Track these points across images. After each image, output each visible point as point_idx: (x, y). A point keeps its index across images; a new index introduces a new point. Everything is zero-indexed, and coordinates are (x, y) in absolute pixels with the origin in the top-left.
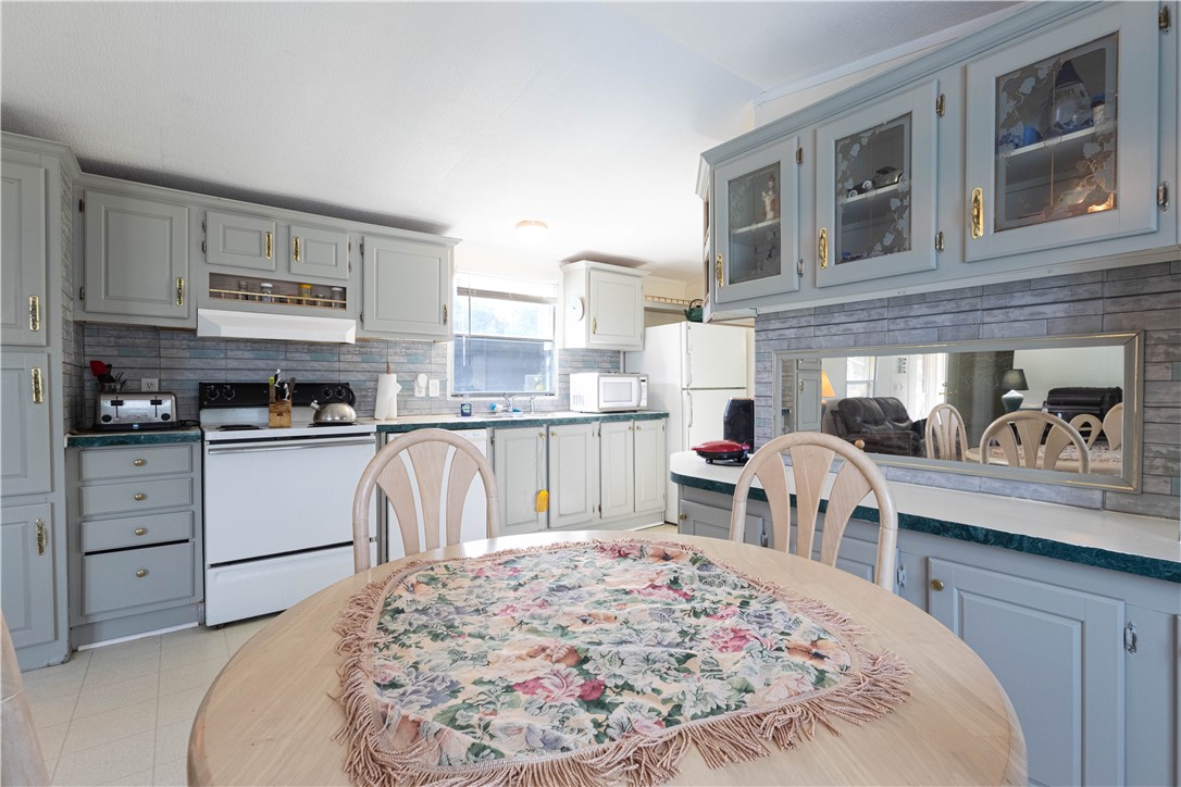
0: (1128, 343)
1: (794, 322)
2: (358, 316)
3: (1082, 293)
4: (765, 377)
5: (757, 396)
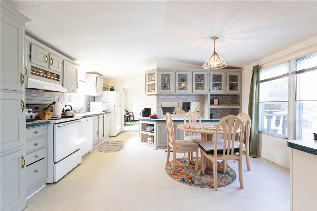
0: (200, 102)
1: (164, 96)
2: (62, 84)
3: (196, 96)
4: (159, 104)
5: (157, 108)
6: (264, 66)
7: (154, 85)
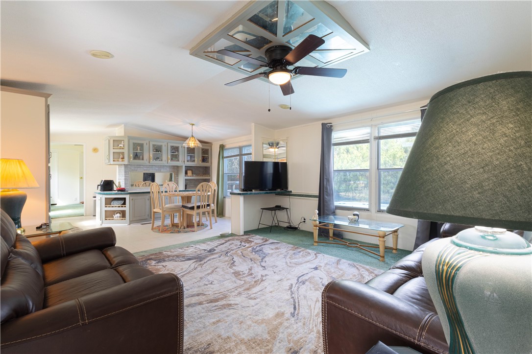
5: (125, 179)
7: (123, 153)
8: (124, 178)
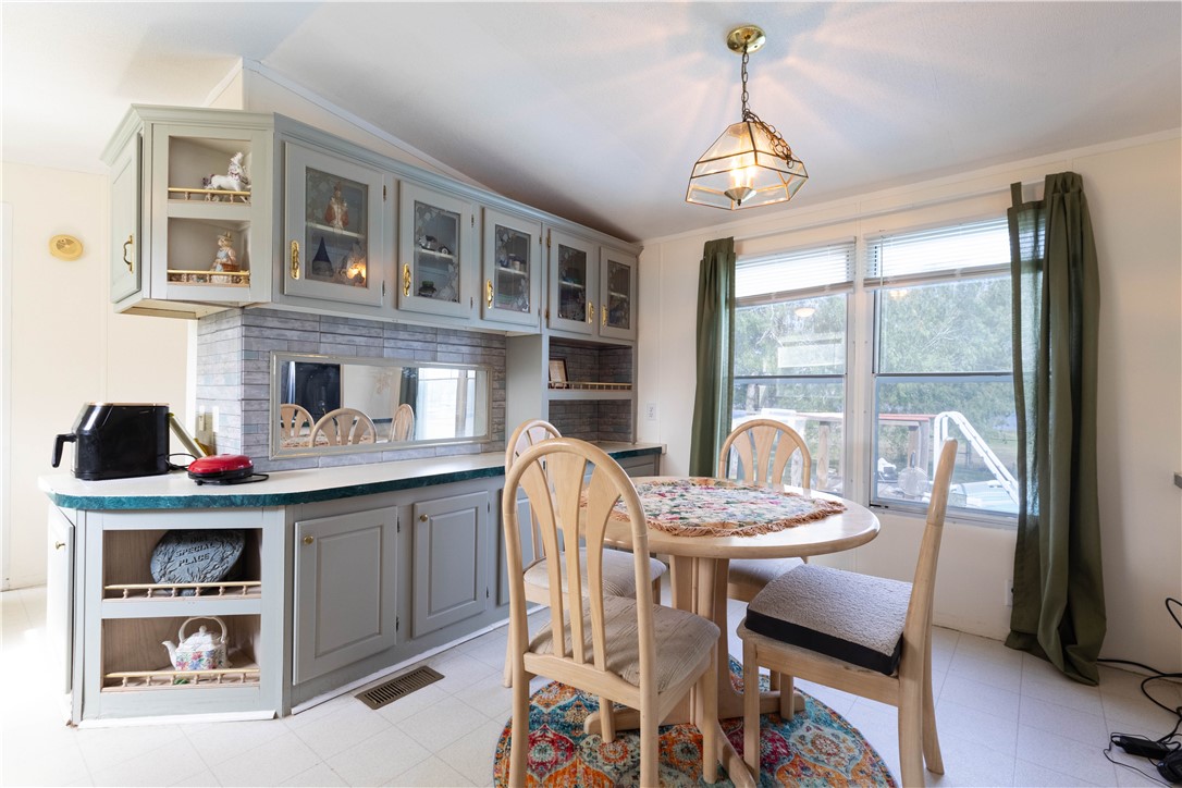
0: (489, 370)
1: (297, 325)
4: (259, 378)
5: (246, 400)
6: (747, 247)
7: (236, 231)
8: (237, 392)
